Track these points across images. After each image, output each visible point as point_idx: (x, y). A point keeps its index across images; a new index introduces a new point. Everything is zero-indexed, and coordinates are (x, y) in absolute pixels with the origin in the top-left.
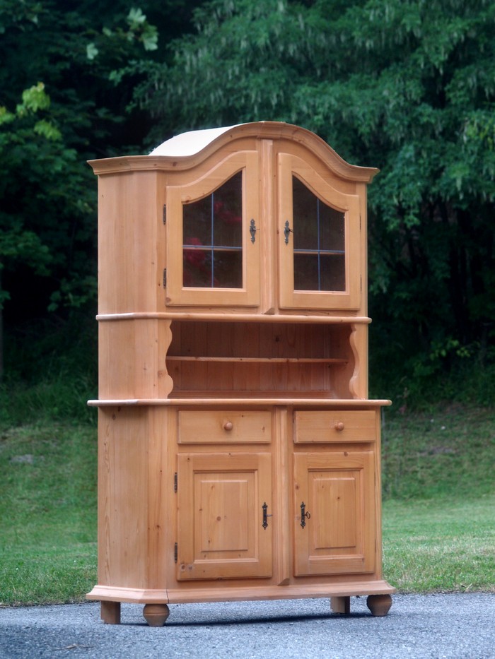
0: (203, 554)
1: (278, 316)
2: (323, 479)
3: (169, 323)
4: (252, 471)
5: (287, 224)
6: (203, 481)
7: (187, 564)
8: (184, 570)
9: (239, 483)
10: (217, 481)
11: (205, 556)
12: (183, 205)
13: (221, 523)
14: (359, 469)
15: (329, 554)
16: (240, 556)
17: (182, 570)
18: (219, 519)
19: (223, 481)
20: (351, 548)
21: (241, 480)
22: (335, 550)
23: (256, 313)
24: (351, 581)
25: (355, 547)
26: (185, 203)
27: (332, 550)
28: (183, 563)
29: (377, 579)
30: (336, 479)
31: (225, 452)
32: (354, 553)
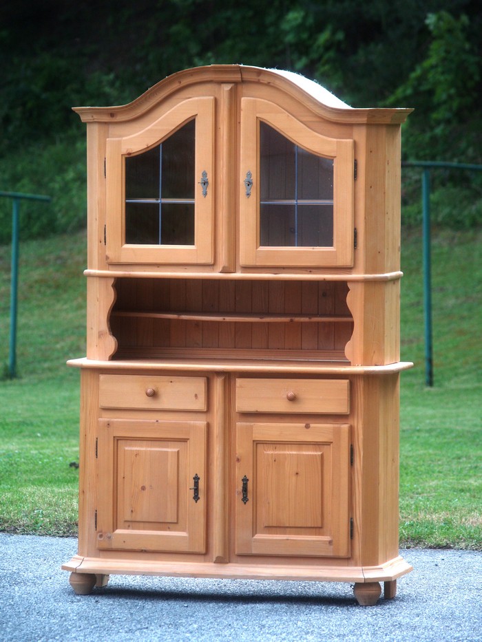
0: (127, 524)
1: (238, 275)
2: (276, 452)
3: (112, 282)
4: (185, 440)
5: (249, 174)
6: (126, 448)
7: (105, 533)
8: (102, 539)
9: (167, 452)
10: (143, 449)
11: (129, 526)
12: (126, 158)
13: (145, 492)
14: (328, 444)
15: (285, 534)
16: (169, 528)
17: (100, 539)
18: (143, 488)
19: (149, 449)
20: (318, 529)
21: (171, 449)
22: (294, 529)
23: (213, 271)
24: (317, 565)
25: (321, 528)
26: (127, 156)
27: (288, 530)
28: (101, 532)
29: (356, 565)
30: (294, 453)
31: (150, 418)
32: (322, 534)
